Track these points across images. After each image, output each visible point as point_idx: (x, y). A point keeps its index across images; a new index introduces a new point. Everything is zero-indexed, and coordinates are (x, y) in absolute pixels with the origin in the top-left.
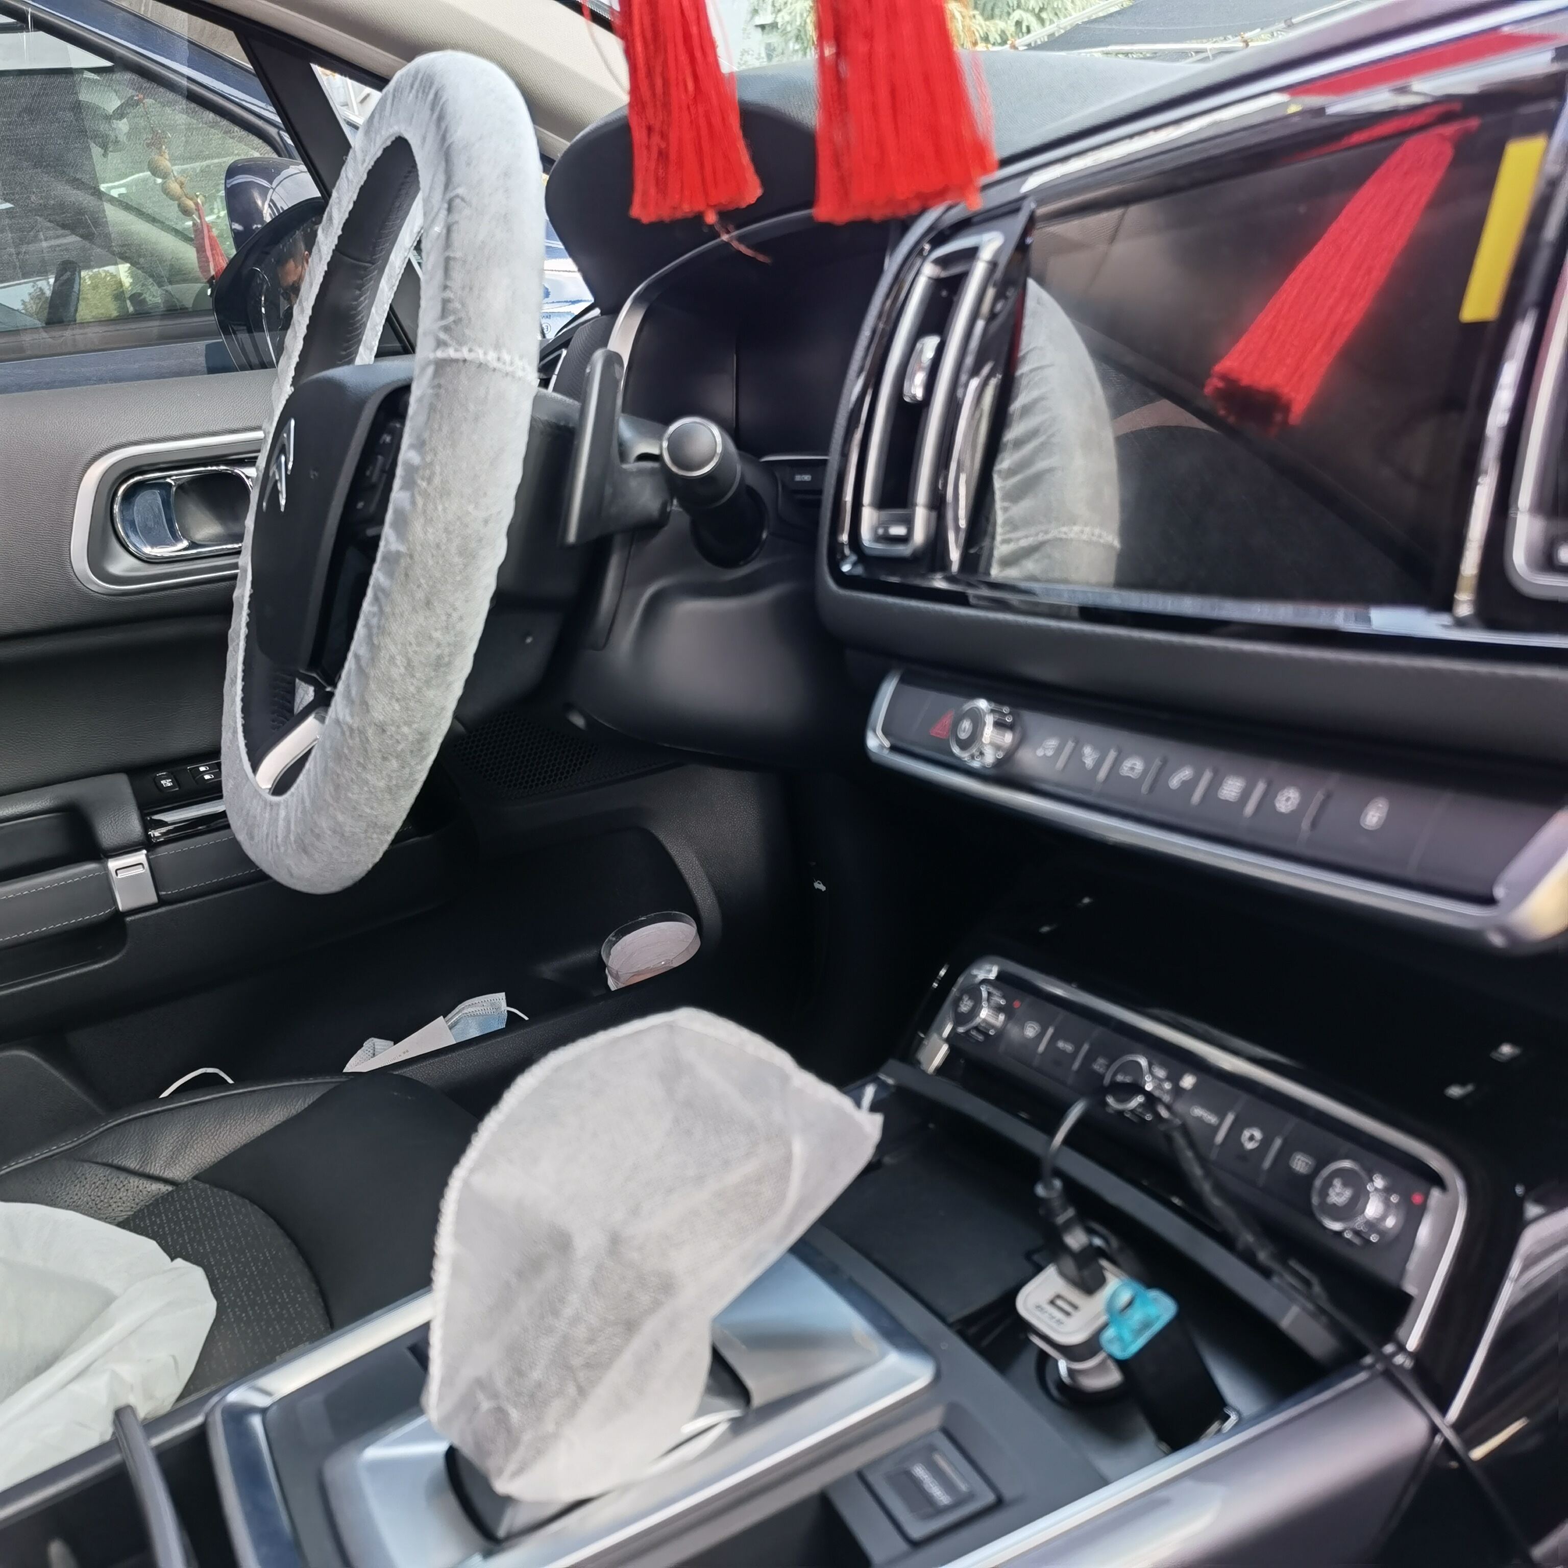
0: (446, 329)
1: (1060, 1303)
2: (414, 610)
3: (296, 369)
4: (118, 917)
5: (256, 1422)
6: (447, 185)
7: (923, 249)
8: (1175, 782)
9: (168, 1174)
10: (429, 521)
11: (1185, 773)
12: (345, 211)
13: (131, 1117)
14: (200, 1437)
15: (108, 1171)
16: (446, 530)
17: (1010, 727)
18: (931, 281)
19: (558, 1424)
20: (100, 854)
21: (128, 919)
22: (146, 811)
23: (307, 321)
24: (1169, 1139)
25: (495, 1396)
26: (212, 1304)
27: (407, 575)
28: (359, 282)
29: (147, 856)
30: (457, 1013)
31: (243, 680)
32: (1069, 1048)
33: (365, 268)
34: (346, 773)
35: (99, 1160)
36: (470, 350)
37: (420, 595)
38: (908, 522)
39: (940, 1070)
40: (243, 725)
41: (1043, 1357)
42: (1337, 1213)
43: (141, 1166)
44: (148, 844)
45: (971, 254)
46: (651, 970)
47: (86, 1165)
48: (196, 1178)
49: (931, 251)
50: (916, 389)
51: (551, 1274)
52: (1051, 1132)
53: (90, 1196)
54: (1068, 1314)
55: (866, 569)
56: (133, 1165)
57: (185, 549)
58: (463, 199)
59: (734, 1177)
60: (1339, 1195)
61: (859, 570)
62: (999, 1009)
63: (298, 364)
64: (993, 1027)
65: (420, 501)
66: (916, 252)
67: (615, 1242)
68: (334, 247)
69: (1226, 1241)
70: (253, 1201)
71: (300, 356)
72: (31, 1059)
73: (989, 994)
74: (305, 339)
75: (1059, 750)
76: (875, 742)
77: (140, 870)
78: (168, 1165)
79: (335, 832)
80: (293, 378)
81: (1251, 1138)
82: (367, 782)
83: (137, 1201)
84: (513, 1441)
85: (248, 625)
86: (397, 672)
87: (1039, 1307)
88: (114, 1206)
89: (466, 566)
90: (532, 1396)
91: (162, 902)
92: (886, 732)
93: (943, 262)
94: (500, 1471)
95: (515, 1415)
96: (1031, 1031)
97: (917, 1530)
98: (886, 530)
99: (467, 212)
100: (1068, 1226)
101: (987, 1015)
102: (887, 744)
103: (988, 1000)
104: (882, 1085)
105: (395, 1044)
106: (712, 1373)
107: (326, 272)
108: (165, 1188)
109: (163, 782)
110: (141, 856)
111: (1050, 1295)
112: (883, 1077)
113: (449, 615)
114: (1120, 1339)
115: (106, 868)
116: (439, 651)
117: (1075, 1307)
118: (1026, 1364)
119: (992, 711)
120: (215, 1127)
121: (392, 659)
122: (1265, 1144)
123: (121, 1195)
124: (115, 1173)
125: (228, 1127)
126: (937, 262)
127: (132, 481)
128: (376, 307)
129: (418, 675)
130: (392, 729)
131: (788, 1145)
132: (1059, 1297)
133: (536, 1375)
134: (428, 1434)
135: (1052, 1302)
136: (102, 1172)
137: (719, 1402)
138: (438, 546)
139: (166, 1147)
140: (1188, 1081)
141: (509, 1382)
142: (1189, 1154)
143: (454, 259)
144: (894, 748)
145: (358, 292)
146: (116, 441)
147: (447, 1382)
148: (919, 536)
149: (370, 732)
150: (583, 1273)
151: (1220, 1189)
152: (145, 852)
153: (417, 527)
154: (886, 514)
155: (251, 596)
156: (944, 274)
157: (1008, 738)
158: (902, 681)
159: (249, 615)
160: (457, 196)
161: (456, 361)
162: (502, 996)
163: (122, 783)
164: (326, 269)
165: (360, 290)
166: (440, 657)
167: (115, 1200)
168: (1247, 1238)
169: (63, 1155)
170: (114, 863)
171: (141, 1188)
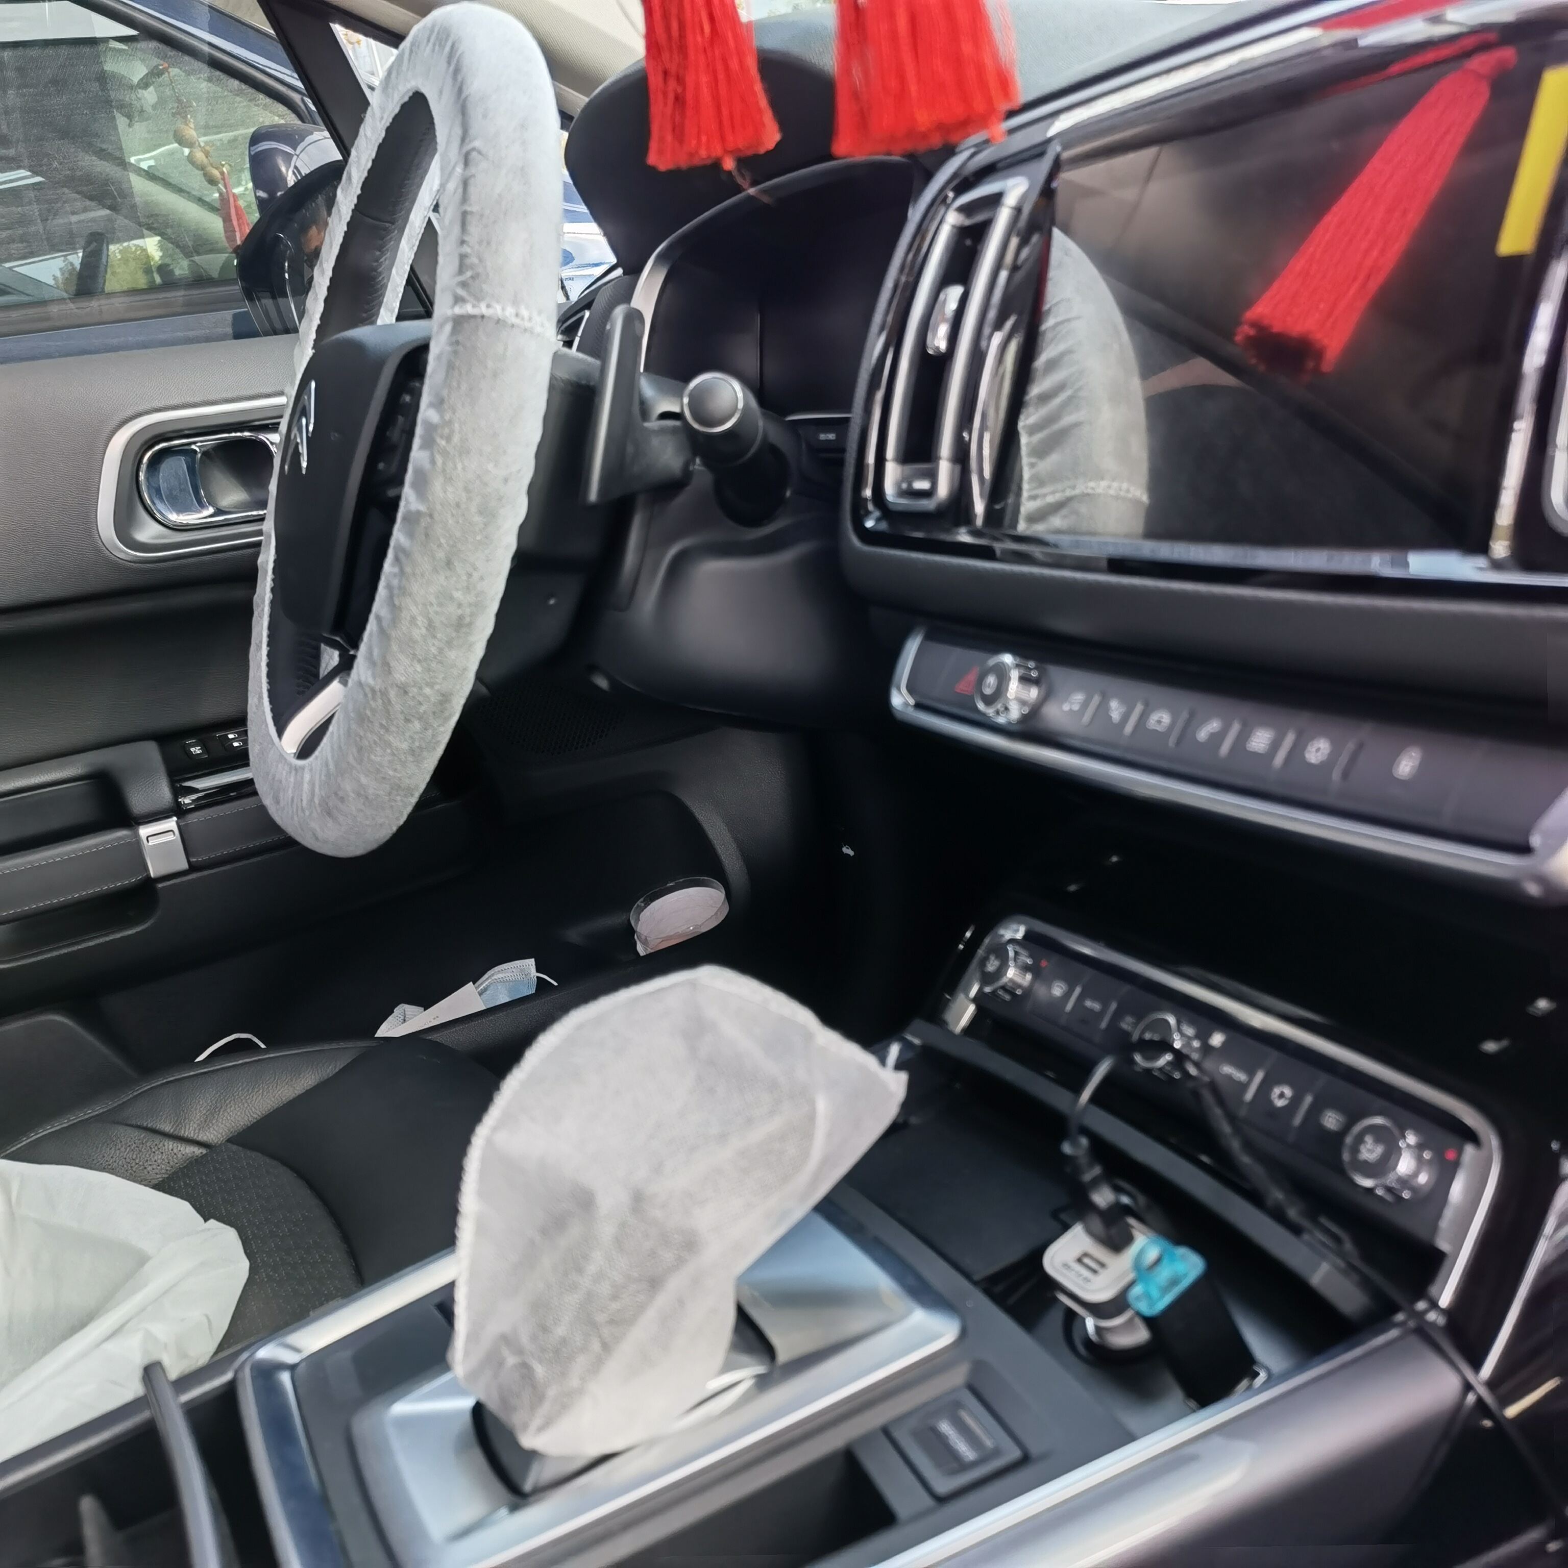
0: (464, 285)
1: (1086, 1261)
2: (435, 570)
3: (317, 331)
4: (149, 883)
5: (285, 1378)
6: (463, 139)
7: (946, 197)
8: (1203, 734)
9: (203, 1137)
10: (449, 480)
11: (1214, 725)
12: (364, 169)
13: (164, 1081)
14: (229, 1394)
15: (143, 1134)
16: (467, 490)
17: (1036, 682)
18: (955, 230)
19: (583, 1379)
20: (131, 821)
21: (160, 886)
22: (176, 779)
23: (328, 283)
24: (1196, 1095)
25: (520, 1351)
26: (245, 1264)
27: (427, 535)
28: (380, 242)
29: (177, 823)
30: (487, 979)
31: (268, 645)
32: (1096, 1006)
33: (385, 229)
34: (369, 735)
35: (134, 1122)
36: (488, 306)
37: (441, 555)
38: (932, 476)
39: (969, 1031)
40: (269, 691)
41: (1070, 1315)
42: (1369, 1169)
43: (176, 1130)
44: (178, 811)
45: (995, 200)
46: (680, 936)
47: (121, 1128)
48: (230, 1140)
49: (954, 199)
50: (939, 341)
51: (575, 1230)
52: (1077, 1090)
53: (125, 1159)
54: (1095, 1272)
55: (891, 524)
56: (167, 1128)
57: (211, 516)
58: (480, 153)
59: (757, 1135)
60: (1370, 1151)
61: (884, 526)
62: (1026, 968)
63: (319, 326)
64: (1020, 986)
65: (439, 460)
66: (940, 200)
67: (638, 1200)
68: (353, 207)
69: (1255, 1198)
70: (285, 1163)
71: (321, 319)
72: (63, 1024)
73: (1016, 953)
74: (326, 301)
75: (1085, 705)
76: (900, 699)
77: (170, 837)
78: (201, 1128)
79: (358, 795)
80: (315, 341)
81: (1281, 1096)
82: (389, 744)
83: (171, 1163)
84: (539, 1397)
85: (273, 590)
86: (418, 633)
87: (1066, 1266)
88: (149, 1168)
89: (486, 525)
90: (557, 1352)
91: (193, 868)
92: (911, 689)
93: (966, 210)
94: (526, 1426)
95: (540, 1370)
96: (1058, 990)
97: (943, 1486)
98: (910, 484)
99: (484, 165)
100: (1095, 1183)
101: (1014, 974)
102: (912, 701)
103: (1015, 959)
104: (907, 1046)
105: (425, 1010)
106: (737, 1330)
107: (345, 233)
108: (198, 1151)
109: (192, 750)
110: (171, 823)
111: (1077, 1253)
112: (909, 1037)
113: (470, 575)
114: (1147, 1295)
115: (137, 836)
116: (460, 612)
117: (1103, 1265)
118: (1053, 1322)
119: (1018, 666)
120: (248, 1090)
121: (413, 619)
122: (1295, 1102)
123: (156, 1158)
124: (150, 1135)
125: (261, 1091)
126: (962, 209)
127: (157, 448)
128: (397, 268)
129: (439, 635)
130: (414, 691)
131: (812, 1103)
132: (1086, 1255)
133: (560, 1331)
134: (455, 1390)
135: (1079, 1260)
136: (136, 1134)
137: (744, 1358)
138: (458, 505)
139: (200, 1111)
140: (1217, 1039)
141: (534, 1338)
142: (1218, 1112)
143: (472, 213)
144: (919, 706)
145: (378, 253)
146: (141, 408)
147: (473, 1337)
148: (943, 490)
149: (392, 694)
150: (606, 1230)
151: (1249, 1146)
152: (175, 819)
153: (437, 486)
154: (910, 468)
155: (275, 561)
156: (968, 222)
157: (1033, 693)
158: (928, 637)
159: (273, 580)
160: (474, 149)
161: (474, 317)
162: (531, 962)
163: (151, 751)
164: (346, 229)
165: (380, 251)
166: (461, 618)
167: (150, 1163)
168: (1277, 1195)
169: (98, 1118)
170: (144, 831)
171: (175, 1151)
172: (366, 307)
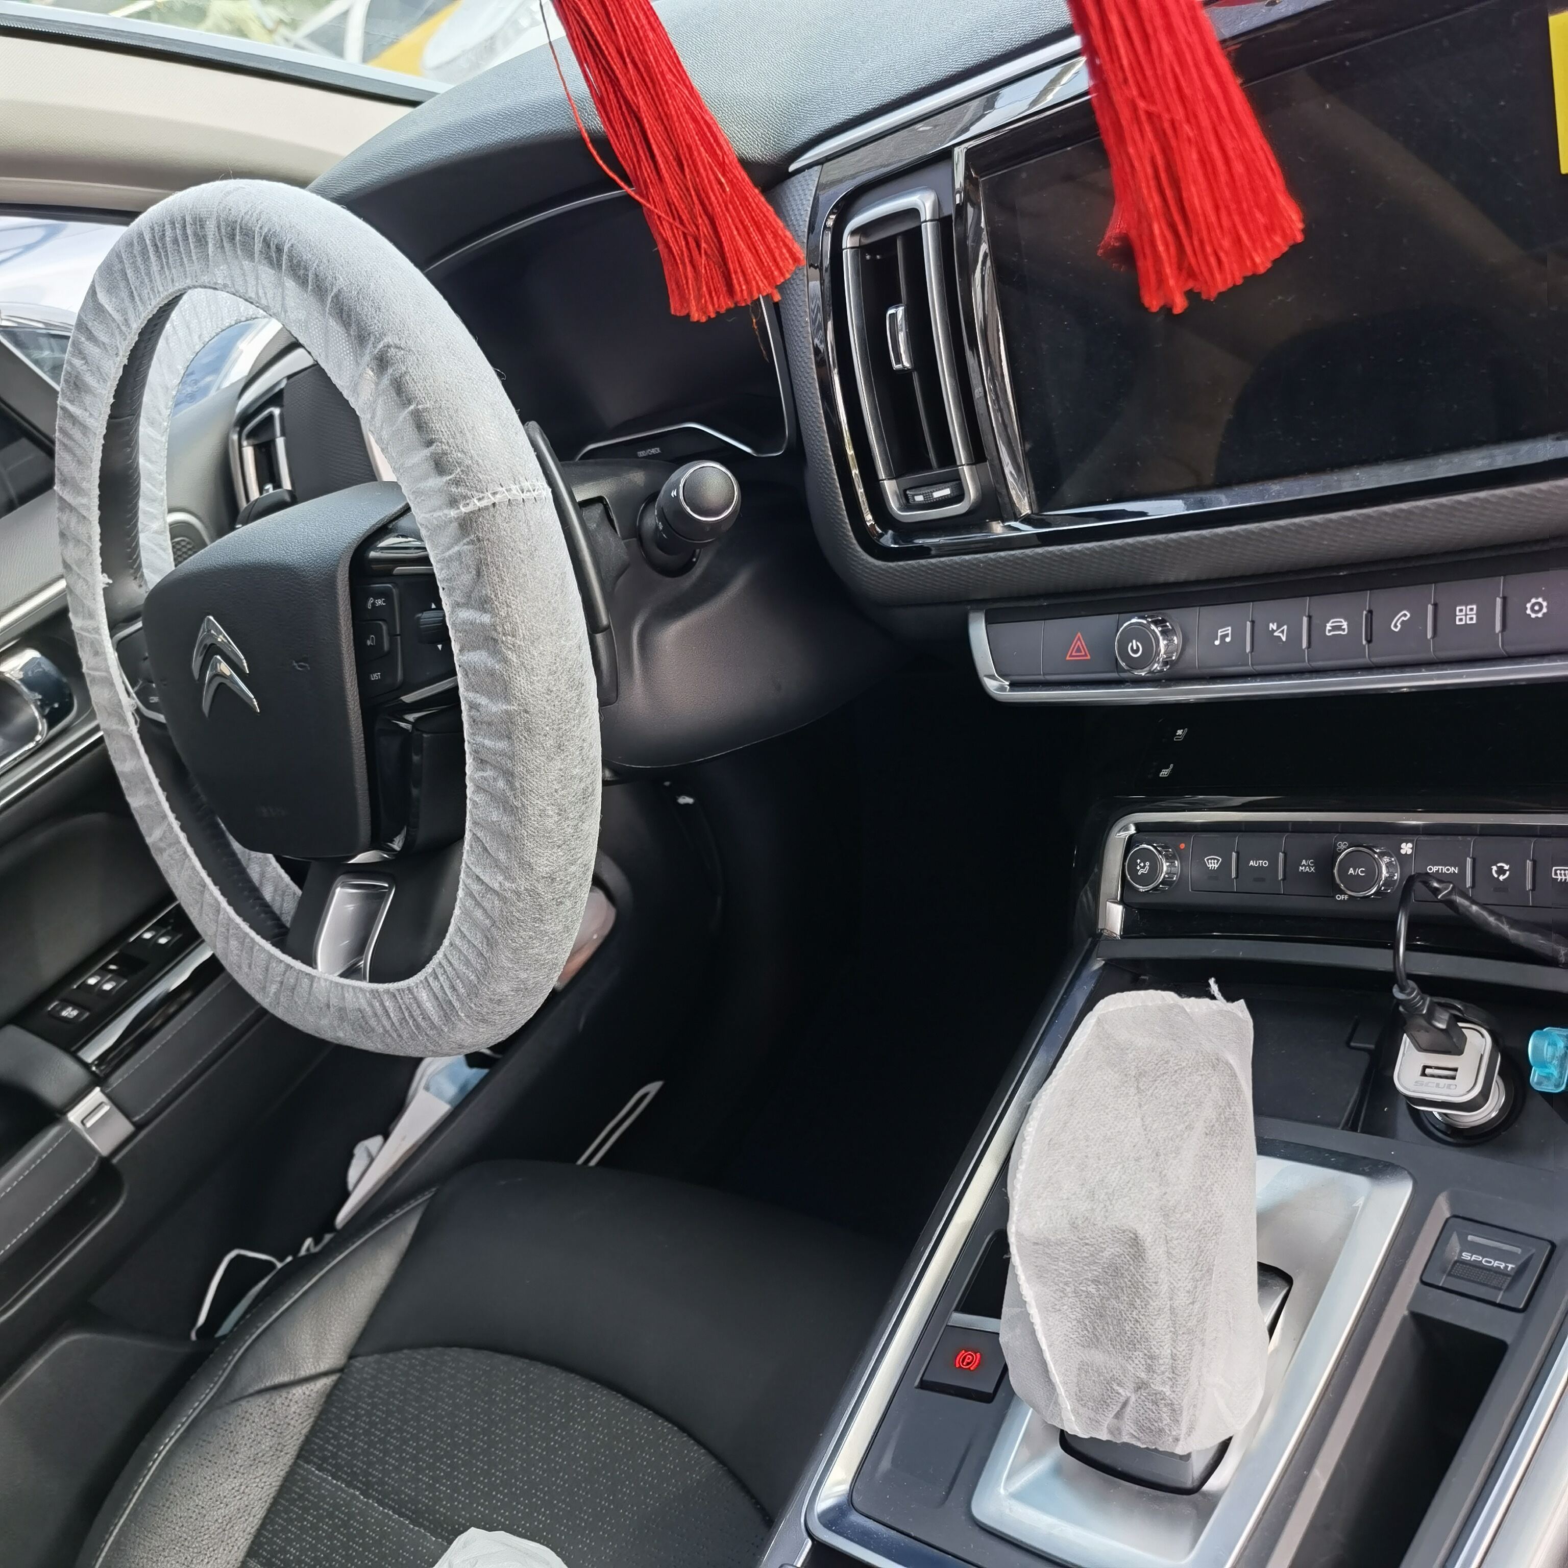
0: (457, 483)
4: (105, 1162)
8: (1396, 625)
9: (323, 1367)
11: (1405, 615)
12: (110, 377)
13: (254, 1337)
15: (268, 1396)
17: (1173, 631)
20: (56, 1114)
21: (115, 1161)
22: (73, 1049)
28: (128, 438)
29: (102, 1091)
32: (1265, 863)
35: (251, 1391)
36: (494, 494)
38: (954, 480)
40: (251, 927)
43: (295, 1375)
44: (98, 1080)
47: (243, 1403)
48: (351, 1356)
53: (265, 1427)
54: (1453, 1078)
56: (286, 1377)
63: (101, 548)
64: (1175, 874)
68: (106, 418)
71: (101, 540)
74: (102, 521)
76: (994, 685)
77: (106, 1108)
78: (318, 1360)
83: (311, 1406)
85: (183, 828)
86: (550, 823)
87: (1414, 1082)
88: (292, 1422)
91: (139, 1127)
92: (1003, 672)
99: (411, 359)
101: (1168, 866)
102: (1007, 684)
105: (386, 1137)
107: (103, 445)
108: (328, 1381)
109: (64, 1013)
110: (96, 1095)
111: (1419, 1069)
115: (70, 1125)
121: (543, 813)
122: (1517, 871)
123: (293, 1410)
124: (275, 1394)
126: (853, 233)
132: (1425, 1067)
135: (1423, 1074)
136: (260, 1400)
138: (550, 691)
139: (307, 1345)
140: (1407, 848)
144: (1014, 685)
145: (129, 450)
148: (972, 492)
152: (98, 1089)
155: (168, 799)
156: (866, 241)
157: (1176, 641)
158: (988, 622)
159: (177, 818)
163: (21, 1035)
164: (103, 442)
167: (290, 1417)
169: (211, 1406)
170: (74, 1116)
171: (307, 1393)
172: (129, 506)
